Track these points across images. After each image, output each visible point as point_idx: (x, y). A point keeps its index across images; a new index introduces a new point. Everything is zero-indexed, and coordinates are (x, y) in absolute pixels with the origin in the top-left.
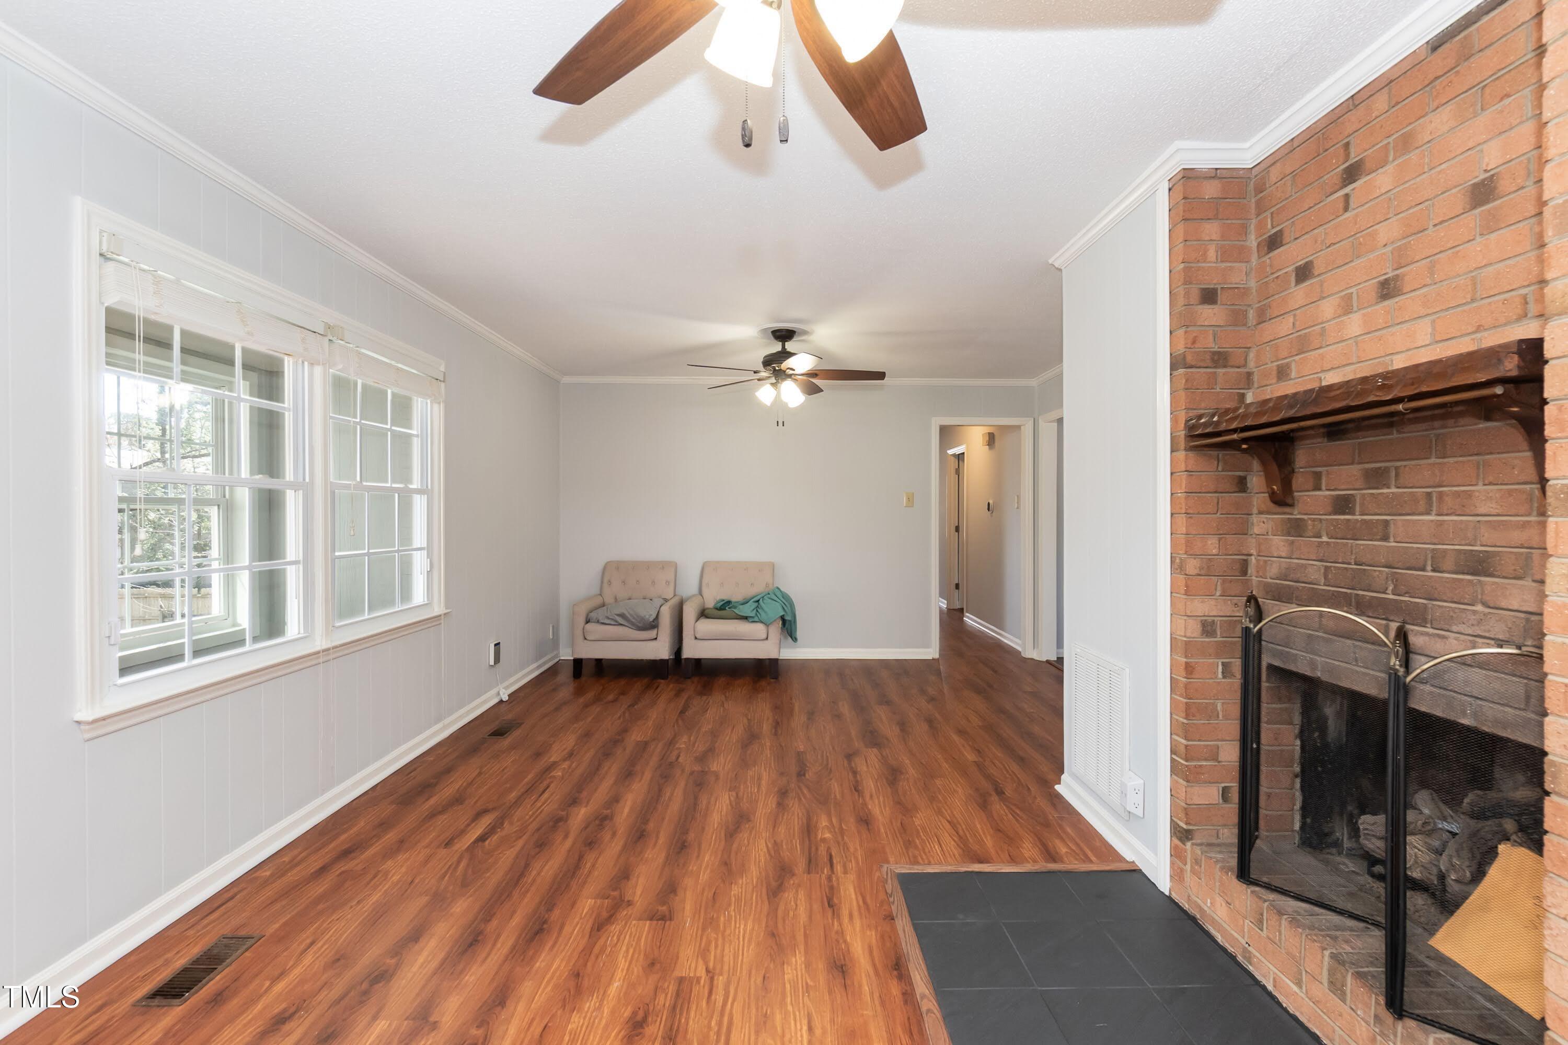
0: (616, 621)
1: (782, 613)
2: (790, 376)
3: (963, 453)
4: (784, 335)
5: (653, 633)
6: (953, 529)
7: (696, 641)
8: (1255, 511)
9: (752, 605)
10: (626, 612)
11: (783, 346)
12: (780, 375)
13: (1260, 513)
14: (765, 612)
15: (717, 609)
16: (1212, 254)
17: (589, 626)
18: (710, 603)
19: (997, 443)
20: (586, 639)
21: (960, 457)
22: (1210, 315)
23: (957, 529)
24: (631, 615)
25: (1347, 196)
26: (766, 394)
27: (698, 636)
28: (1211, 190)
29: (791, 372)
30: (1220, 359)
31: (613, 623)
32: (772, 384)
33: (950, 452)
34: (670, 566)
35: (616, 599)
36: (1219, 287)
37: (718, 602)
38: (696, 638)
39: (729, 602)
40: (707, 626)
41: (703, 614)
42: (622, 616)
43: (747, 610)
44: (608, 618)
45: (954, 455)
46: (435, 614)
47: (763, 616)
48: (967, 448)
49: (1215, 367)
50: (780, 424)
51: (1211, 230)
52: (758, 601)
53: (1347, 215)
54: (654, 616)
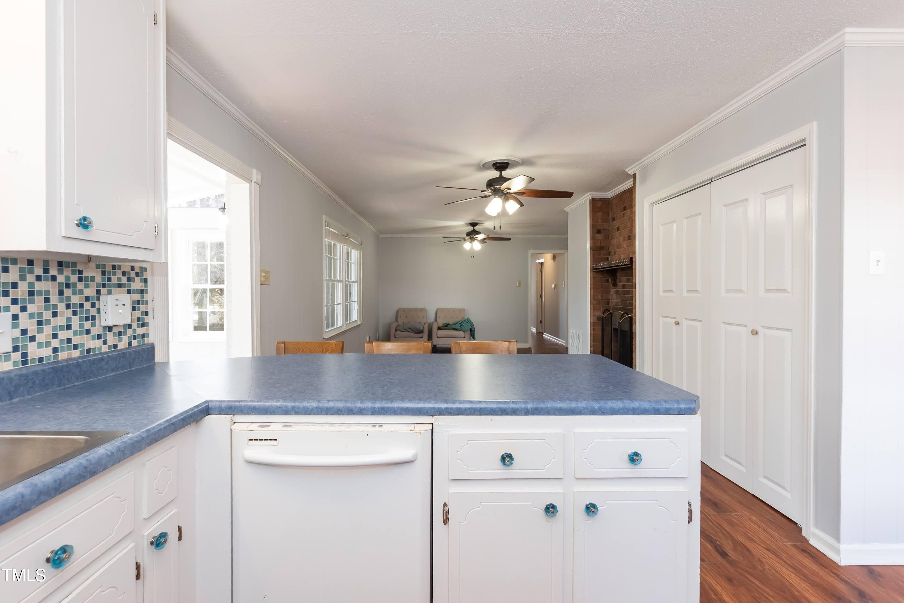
0: (407, 330)
1: (471, 327)
2: (476, 240)
3: (543, 262)
4: (474, 225)
5: (421, 335)
6: (539, 296)
7: (437, 338)
8: (611, 288)
9: (458, 325)
10: (411, 327)
11: (474, 228)
12: (473, 239)
13: (612, 289)
14: (464, 327)
15: (444, 326)
16: (600, 220)
17: (397, 332)
18: (440, 325)
19: (557, 259)
20: (395, 337)
21: (542, 264)
22: (599, 237)
23: (541, 296)
24: (413, 328)
25: (624, 214)
26: (467, 246)
27: (438, 336)
28: (599, 204)
29: (477, 239)
30: (602, 248)
31: (406, 331)
32: (469, 242)
33: (538, 261)
34: (423, 310)
35: (403, 323)
36: (602, 229)
37: (444, 324)
38: (437, 337)
39: (448, 324)
40: (441, 333)
41: (439, 328)
42: (410, 328)
43: (457, 326)
44: (404, 329)
45: (539, 263)
46: (359, 324)
47: (463, 329)
48: (545, 260)
49: (601, 250)
50: (473, 257)
51: (600, 214)
52: (461, 323)
53: (624, 218)
54: (422, 328)
